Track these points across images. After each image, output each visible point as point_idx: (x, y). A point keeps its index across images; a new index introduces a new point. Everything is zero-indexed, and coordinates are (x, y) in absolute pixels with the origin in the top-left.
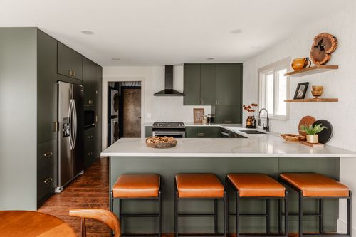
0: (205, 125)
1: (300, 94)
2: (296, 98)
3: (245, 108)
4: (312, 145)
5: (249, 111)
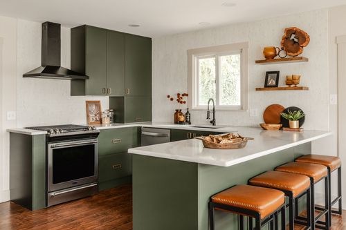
0: (106, 127)
1: (272, 82)
2: (267, 86)
3: (172, 99)
4: (298, 130)
5: (181, 102)
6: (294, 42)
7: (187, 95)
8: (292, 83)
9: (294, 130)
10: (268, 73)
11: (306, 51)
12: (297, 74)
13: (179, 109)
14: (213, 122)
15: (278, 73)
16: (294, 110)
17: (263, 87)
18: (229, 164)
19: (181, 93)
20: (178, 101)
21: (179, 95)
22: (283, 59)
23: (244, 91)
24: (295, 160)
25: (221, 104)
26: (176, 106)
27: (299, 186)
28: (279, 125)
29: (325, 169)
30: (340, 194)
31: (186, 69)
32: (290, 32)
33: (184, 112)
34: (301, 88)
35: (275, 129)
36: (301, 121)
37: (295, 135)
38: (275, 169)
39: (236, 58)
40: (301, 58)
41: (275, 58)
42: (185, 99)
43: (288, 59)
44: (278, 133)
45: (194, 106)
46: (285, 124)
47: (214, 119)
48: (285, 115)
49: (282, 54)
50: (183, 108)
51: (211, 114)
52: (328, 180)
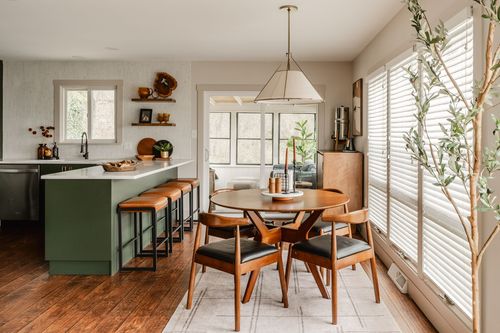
1: (146, 119)
2: (142, 122)
3: (34, 133)
4: (168, 159)
5: (47, 136)
6: (164, 85)
7: (53, 128)
8: (163, 120)
9: (165, 159)
10: (142, 110)
11: (174, 94)
12: (167, 112)
13: (44, 143)
14: (86, 156)
15: (151, 110)
16: (165, 142)
17: (137, 122)
18: (136, 177)
19: (46, 125)
20: (44, 134)
21: (42, 128)
22: (155, 100)
23: (118, 126)
24: (168, 182)
25: (93, 138)
26: (40, 140)
27: (175, 195)
28: (152, 156)
29: (189, 186)
30: (199, 207)
31: (52, 100)
32: (161, 76)
33: (50, 146)
34: (171, 125)
35: (149, 159)
36: (170, 152)
37: (166, 164)
38: (155, 187)
39: (110, 94)
40: (171, 100)
41: (150, 97)
42: (51, 132)
43: (160, 100)
44: (151, 163)
45: (62, 140)
46: (157, 155)
47: (87, 153)
48: (157, 147)
49: (155, 95)
50: (49, 142)
51: (84, 148)
52: (191, 194)
